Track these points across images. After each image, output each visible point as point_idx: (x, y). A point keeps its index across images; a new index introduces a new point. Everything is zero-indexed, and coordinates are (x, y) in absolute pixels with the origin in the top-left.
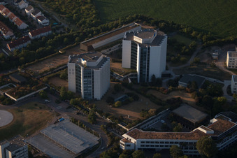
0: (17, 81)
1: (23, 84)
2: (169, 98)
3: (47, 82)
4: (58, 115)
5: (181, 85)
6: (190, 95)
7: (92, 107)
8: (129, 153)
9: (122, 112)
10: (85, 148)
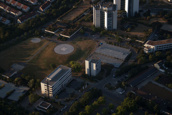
0: (63, 27)
1: (67, 28)
2: (152, 22)
3: (80, 25)
4: (98, 42)
5: (153, 15)
6: (161, 19)
7: (116, 34)
8: (152, 53)
9: (133, 33)
10: (126, 56)
